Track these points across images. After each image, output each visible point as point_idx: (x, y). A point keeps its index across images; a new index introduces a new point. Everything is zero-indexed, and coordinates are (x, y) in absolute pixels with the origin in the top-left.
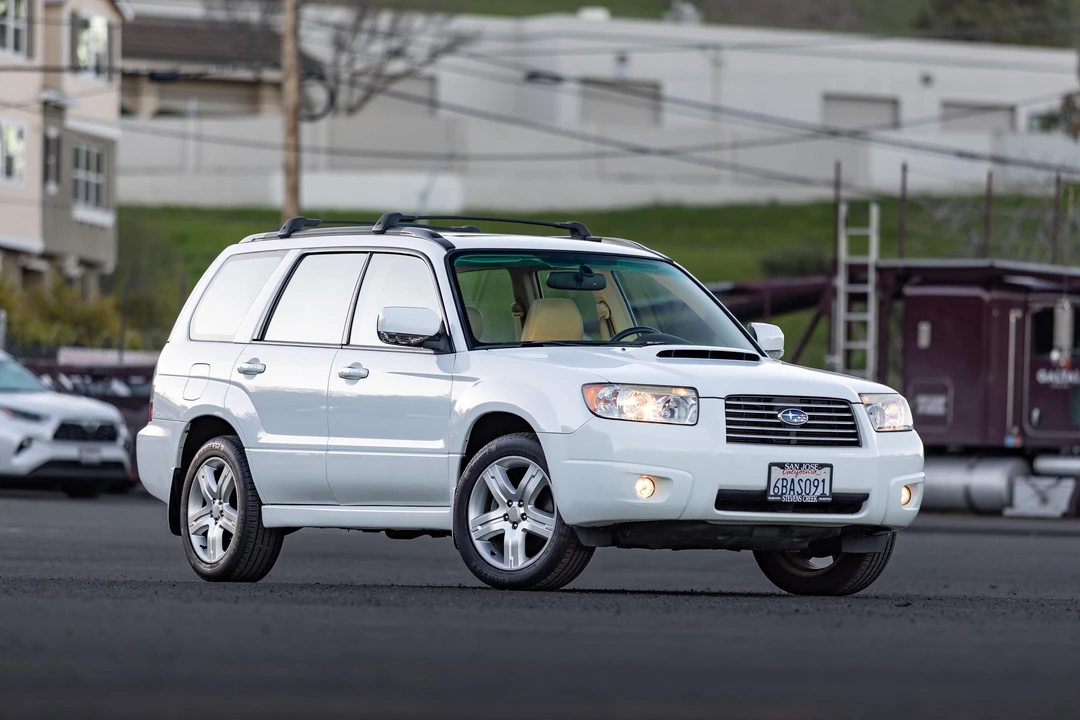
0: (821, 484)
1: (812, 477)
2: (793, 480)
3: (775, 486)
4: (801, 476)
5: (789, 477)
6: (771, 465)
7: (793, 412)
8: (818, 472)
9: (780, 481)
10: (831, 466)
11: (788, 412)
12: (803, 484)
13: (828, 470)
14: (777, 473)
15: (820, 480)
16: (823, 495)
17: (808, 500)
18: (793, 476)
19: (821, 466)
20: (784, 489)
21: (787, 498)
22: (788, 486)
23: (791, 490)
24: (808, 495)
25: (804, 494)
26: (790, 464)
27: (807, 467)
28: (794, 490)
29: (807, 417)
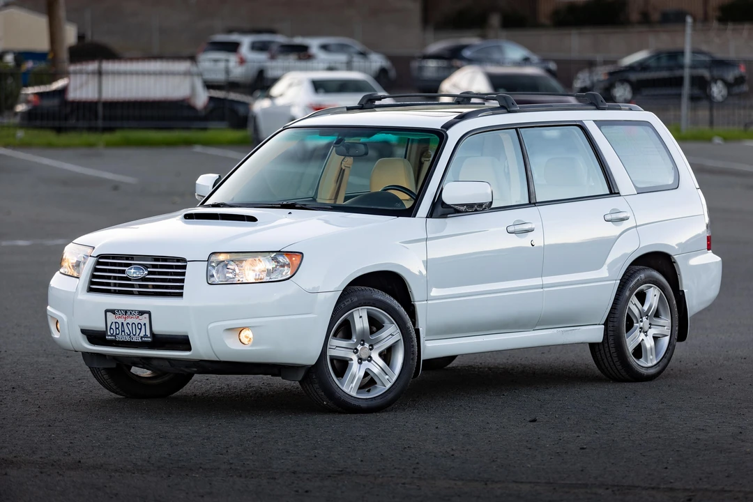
0: (143, 327)
1: (136, 322)
2: (122, 323)
3: (111, 328)
4: (127, 321)
5: (120, 321)
6: (106, 311)
7: (135, 268)
8: (140, 317)
9: (114, 324)
10: (149, 313)
11: (131, 268)
12: (130, 327)
13: (147, 315)
14: (110, 316)
15: (142, 324)
16: (145, 336)
17: (134, 340)
18: (123, 320)
19: (141, 313)
20: (117, 330)
21: (119, 338)
22: (120, 328)
23: (122, 331)
24: (134, 335)
25: (132, 334)
26: (118, 311)
27: (131, 313)
28: (124, 331)
29: (146, 272)
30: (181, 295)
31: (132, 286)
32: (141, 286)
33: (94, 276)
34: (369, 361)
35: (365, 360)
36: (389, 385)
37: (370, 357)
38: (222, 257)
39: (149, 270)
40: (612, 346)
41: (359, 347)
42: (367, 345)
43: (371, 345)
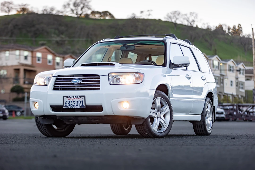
1: (78, 100)
2: (71, 101)
3: (66, 104)
4: (74, 100)
5: (70, 100)
6: (64, 97)
7: (76, 80)
8: (80, 98)
9: (67, 102)
10: (85, 96)
11: (74, 80)
12: (75, 103)
13: (84, 98)
14: (66, 99)
15: (81, 101)
16: (82, 106)
17: (77, 107)
18: (72, 100)
19: (81, 97)
20: (69, 104)
21: (70, 107)
22: (70, 104)
23: (71, 104)
24: (77, 106)
25: (76, 106)
26: (70, 96)
27: (76, 97)
28: (72, 104)
29: (81, 81)
30: (99, 89)
31: (75, 87)
32: (78, 86)
33: (55, 84)
34: (160, 118)
35: (159, 118)
36: (166, 128)
37: (160, 117)
38: (113, 74)
39: (82, 80)
40: (203, 122)
41: (157, 113)
42: (159, 112)
43: (160, 112)
